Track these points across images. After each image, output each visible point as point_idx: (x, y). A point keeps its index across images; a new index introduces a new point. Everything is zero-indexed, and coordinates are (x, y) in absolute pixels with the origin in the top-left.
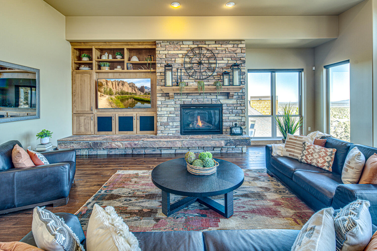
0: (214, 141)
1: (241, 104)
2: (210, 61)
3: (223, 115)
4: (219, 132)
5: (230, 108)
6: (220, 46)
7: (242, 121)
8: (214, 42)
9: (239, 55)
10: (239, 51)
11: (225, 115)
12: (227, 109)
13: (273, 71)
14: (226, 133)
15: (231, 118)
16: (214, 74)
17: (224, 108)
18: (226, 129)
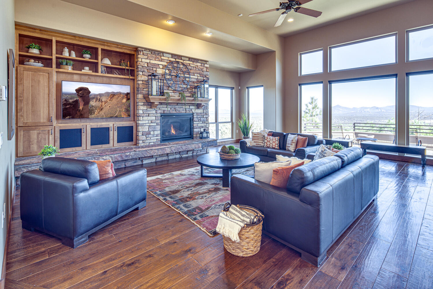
0: (195, 144)
1: (206, 113)
2: (186, 75)
3: (194, 123)
4: (191, 137)
5: (199, 116)
6: (192, 63)
7: (207, 127)
8: (188, 59)
9: (205, 73)
10: (205, 69)
11: (196, 123)
12: (197, 117)
13: (217, 87)
14: (196, 138)
15: (200, 125)
16: (188, 87)
17: (195, 116)
18: (196, 134)
